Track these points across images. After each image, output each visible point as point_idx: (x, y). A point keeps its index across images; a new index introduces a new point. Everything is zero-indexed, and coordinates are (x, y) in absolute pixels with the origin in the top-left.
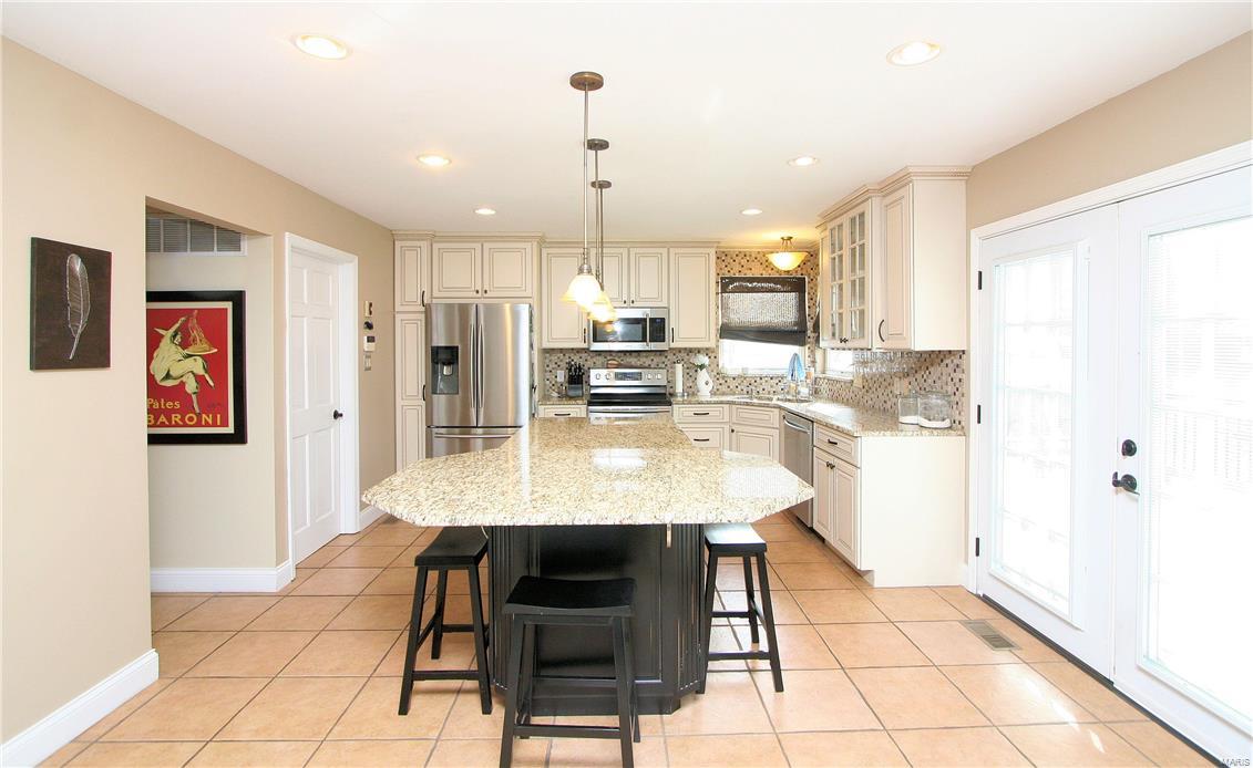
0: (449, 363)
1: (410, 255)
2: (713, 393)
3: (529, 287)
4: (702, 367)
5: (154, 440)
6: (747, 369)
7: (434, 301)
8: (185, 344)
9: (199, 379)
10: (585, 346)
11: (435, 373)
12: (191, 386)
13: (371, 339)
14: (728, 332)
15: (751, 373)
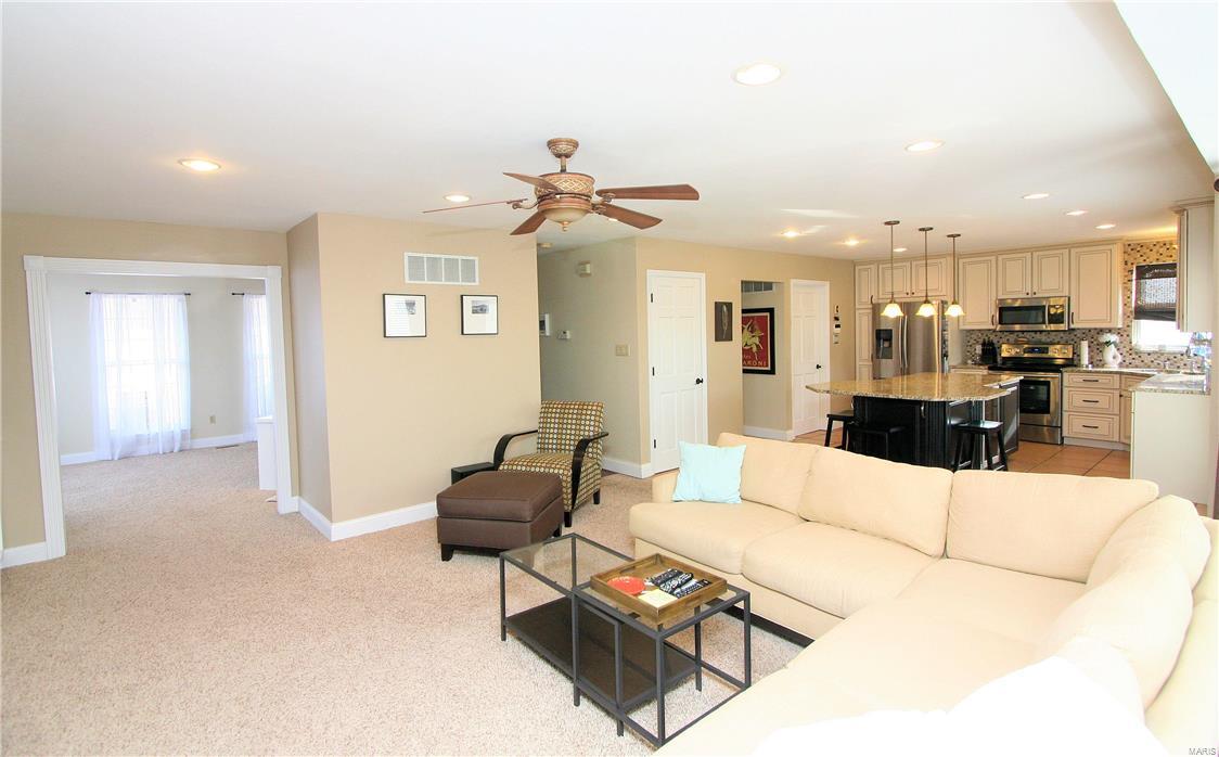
0: (886, 340)
1: (864, 274)
2: (1121, 365)
3: (944, 290)
4: (1108, 343)
5: (745, 371)
6: (1164, 346)
7: (880, 301)
8: (752, 332)
9: (757, 346)
10: (992, 327)
11: (878, 345)
12: (755, 349)
13: (838, 326)
14: (1142, 312)
15: (1168, 349)
